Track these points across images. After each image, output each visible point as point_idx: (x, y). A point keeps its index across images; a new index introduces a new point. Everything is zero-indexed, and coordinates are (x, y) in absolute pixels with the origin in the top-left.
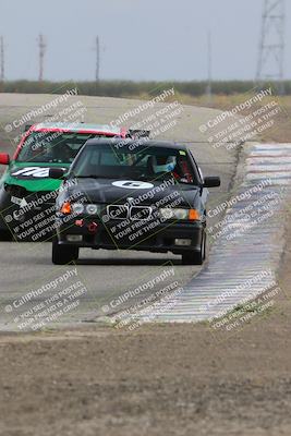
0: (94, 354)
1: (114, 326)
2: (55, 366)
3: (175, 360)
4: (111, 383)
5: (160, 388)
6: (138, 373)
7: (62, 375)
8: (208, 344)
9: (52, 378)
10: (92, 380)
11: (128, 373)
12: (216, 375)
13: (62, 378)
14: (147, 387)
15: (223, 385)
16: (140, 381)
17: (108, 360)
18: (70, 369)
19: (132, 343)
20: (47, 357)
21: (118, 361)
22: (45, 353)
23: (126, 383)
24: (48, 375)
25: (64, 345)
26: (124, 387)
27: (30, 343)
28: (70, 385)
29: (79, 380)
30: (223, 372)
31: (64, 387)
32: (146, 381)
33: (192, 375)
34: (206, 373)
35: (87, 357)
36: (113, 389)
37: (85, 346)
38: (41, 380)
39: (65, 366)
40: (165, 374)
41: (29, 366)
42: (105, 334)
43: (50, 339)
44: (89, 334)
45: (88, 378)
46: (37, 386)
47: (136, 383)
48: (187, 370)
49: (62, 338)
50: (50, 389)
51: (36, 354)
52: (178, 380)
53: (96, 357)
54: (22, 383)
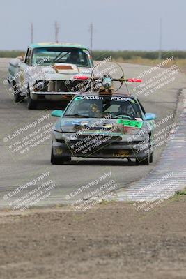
0: (89, 220)
1: (101, 203)
2: (65, 228)
3: (139, 224)
4: (99, 238)
5: (130, 241)
6: (115, 233)
7: (69, 233)
8: (159, 214)
9: (63, 235)
10: (87, 236)
11: (110, 232)
12: (164, 234)
13: (69, 235)
14: (121, 241)
15: (169, 241)
16: (117, 237)
17: (97, 224)
18: (74, 230)
19: (112, 214)
20: (59, 223)
21: (103, 225)
22: (58, 220)
23: (109, 239)
24: (60, 234)
25: (70, 215)
26: (107, 241)
27: (49, 213)
28: (74, 239)
29: (79, 237)
30: (169, 232)
31: (70, 241)
32: (121, 237)
33: (149, 233)
34: (158, 232)
35: (84, 222)
36: (100, 242)
37: (83, 216)
38: (56, 237)
39: (70, 228)
40: (133, 233)
41: (49, 227)
42: (96, 208)
43: (62, 210)
45: (85, 235)
46: (54, 240)
47: (115, 238)
48: (146, 231)
49: (69, 210)
50: (62, 242)
51: (53, 220)
52: (141, 237)
53: (90, 222)
54: (44, 238)
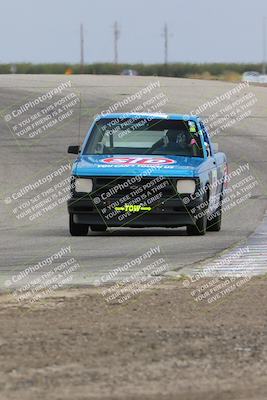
1: (179, 279)
2: (128, 315)
3: (233, 310)
4: (176, 330)
5: (220, 334)
6: (200, 321)
7: (134, 323)
8: (262, 295)
9: (125, 326)
10: (160, 327)
11: (192, 321)
13: (134, 325)
14: (208, 334)
16: (203, 328)
17: (175, 309)
18: (140, 318)
20: (120, 309)
21: (182, 311)
22: (118, 304)
23: (190, 330)
24: (121, 324)
25: (135, 297)
26: (188, 333)
28: (141, 332)
29: (148, 328)
31: (135, 334)
32: (208, 328)
33: (248, 323)
34: (260, 321)
35: (155, 307)
36: (178, 335)
37: (154, 298)
38: (115, 328)
39: (136, 315)
40: (224, 322)
41: (105, 315)
42: (172, 287)
44: (157, 287)
45: (156, 325)
46: (112, 333)
47: (198, 330)
48: (243, 319)
50: (123, 335)
51: (111, 305)
52: (236, 327)
53: (163, 307)
54: (99, 329)
